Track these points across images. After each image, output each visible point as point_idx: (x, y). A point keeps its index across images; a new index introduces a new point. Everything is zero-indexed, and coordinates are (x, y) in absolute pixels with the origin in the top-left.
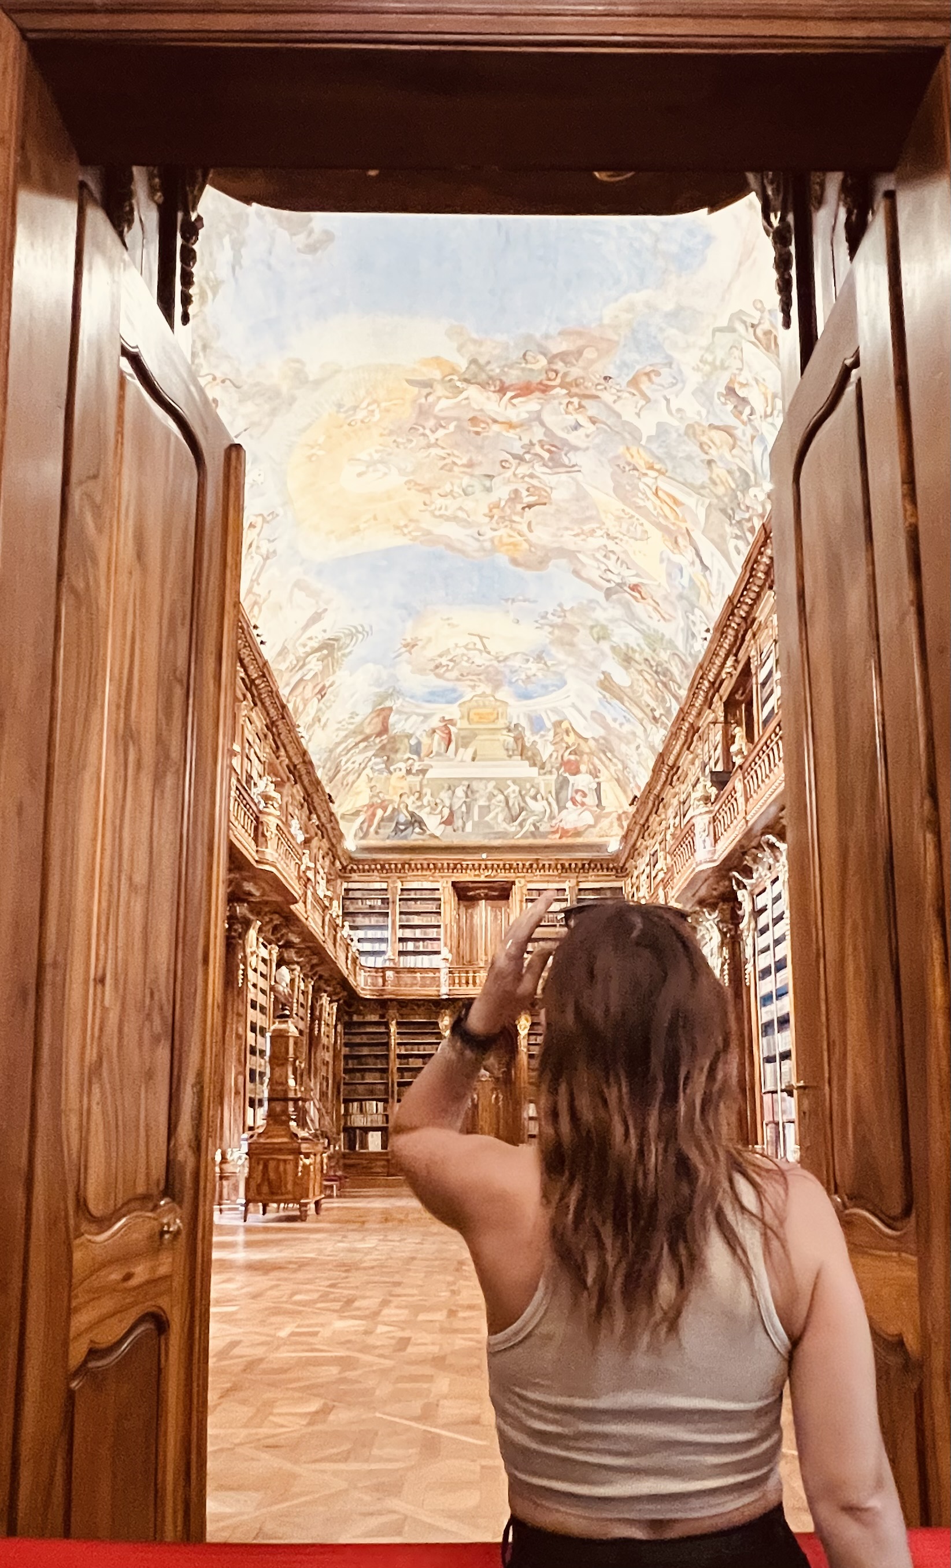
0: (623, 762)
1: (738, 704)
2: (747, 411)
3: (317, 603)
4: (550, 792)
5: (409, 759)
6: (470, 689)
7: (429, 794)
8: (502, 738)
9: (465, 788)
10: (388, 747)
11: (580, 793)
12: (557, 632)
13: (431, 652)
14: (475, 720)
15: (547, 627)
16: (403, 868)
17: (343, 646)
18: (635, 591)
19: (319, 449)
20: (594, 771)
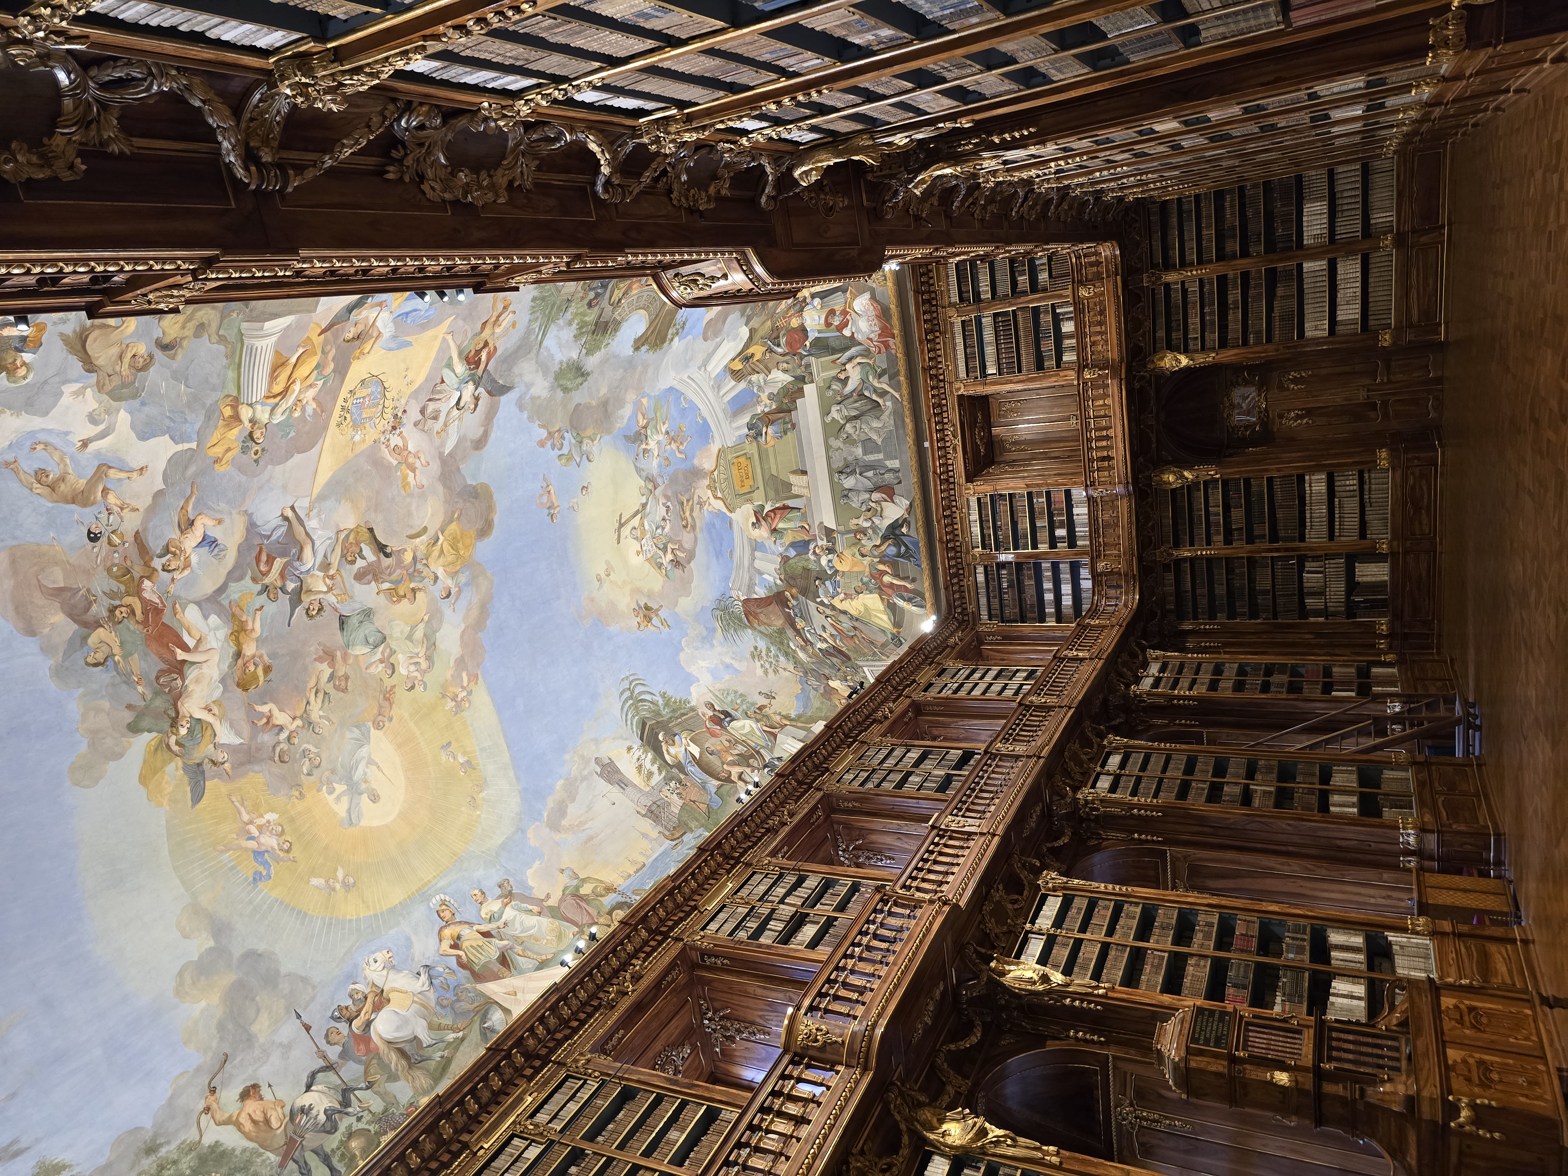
3: (584, 778)
4: (834, 362)
6: (706, 507)
7: (855, 521)
9: (842, 477)
10: (803, 584)
11: (830, 320)
12: (589, 432)
13: (655, 582)
14: (752, 483)
15: (584, 448)
16: (953, 548)
17: (654, 711)
18: (480, 359)
19: (335, 878)
20: (797, 307)
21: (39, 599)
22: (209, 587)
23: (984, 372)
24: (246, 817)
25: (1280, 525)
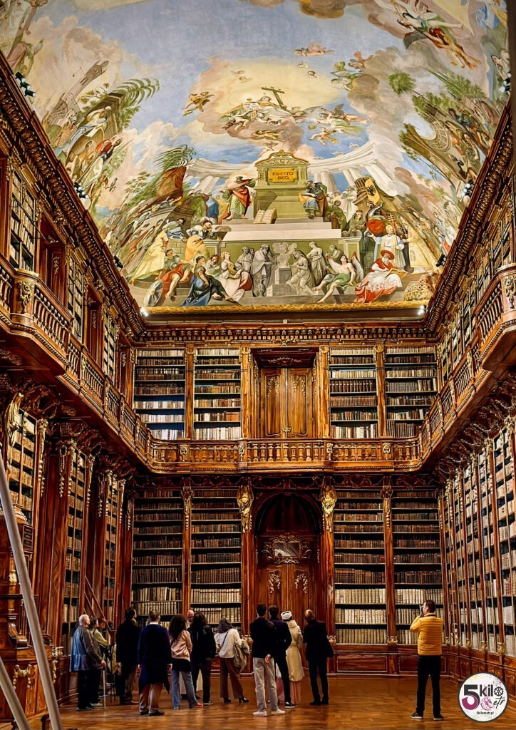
0: (431, 222)
3: (97, 54)
4: (355, 254)
5: (206, 221)
6: (267, 148)
7: (227, 256)
9: (265, 251)
10: (183, 210)
11: (386, 255)
12: (355, 84)
13: (223, 108)
14: (274, 180)
15: (344, 79)
16: (200, 334)
17: (127, 102)
18: (436, 36)
20: (400, 231)
23: (334, 369)
25: (205, 572)
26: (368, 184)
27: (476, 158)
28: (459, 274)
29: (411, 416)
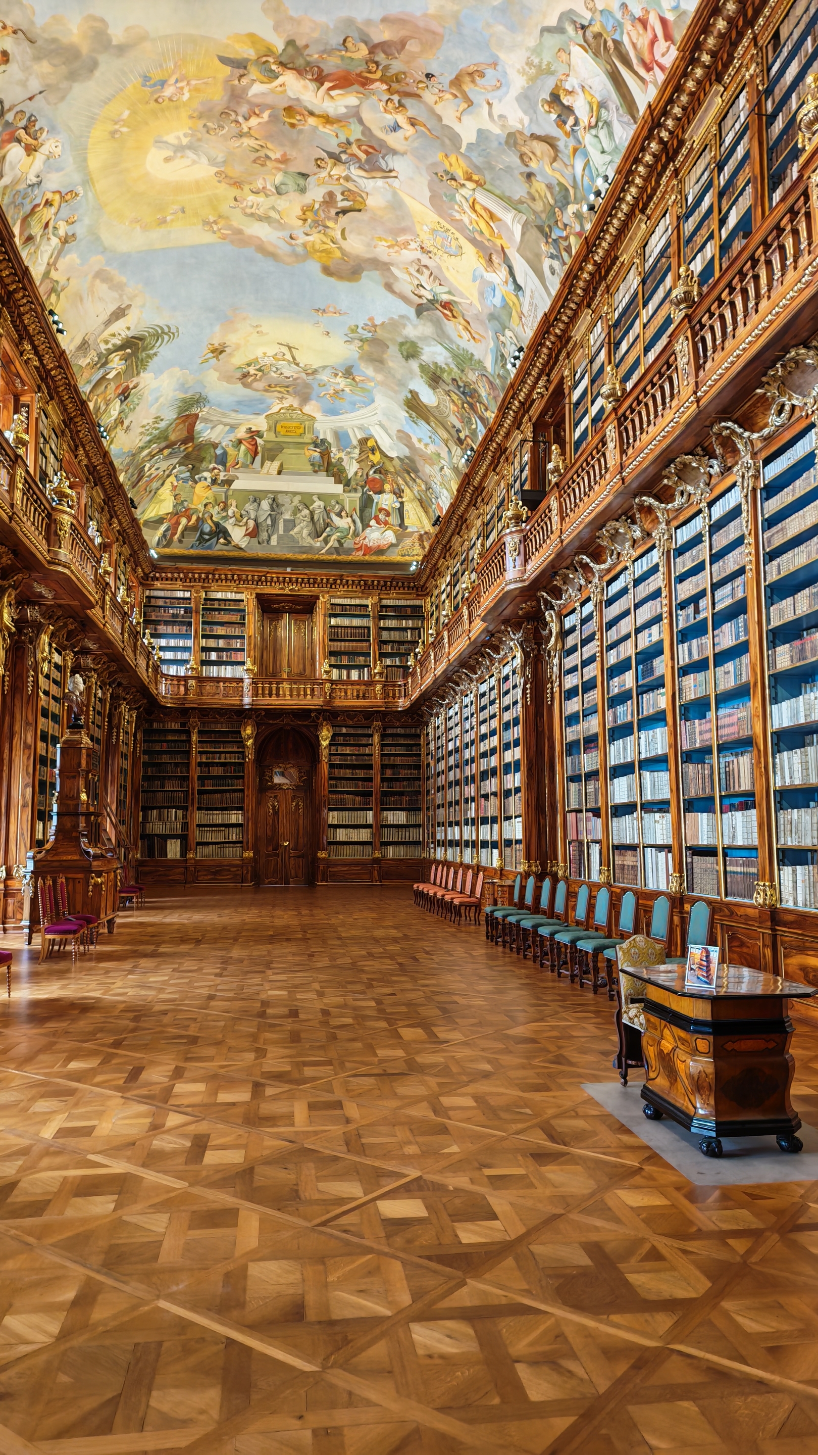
0: (426, 484)
1: (547, 426)
2: (571, 121)
3: (121, 296)
5: (214, 468)
6: (277, 401)
7: (234, 504)
8: (307, 453)
10: (193, 456)
11: (383, 512)
12: (366, 347)
13: (239, 360)
14: (282, 433)
15: (356, 341)
16: (207, 577)
17: (147, 347)
18: (446, 309)
19: (123, 126)
20: (397, 491)
21: (403, 33)
22: (366, 115)
23: (332, 617)
24: (193, 82)
25: (211, 796)
26: (370, 443)
27: (474, 426)
28: (453, 534)
29: (401, 661)
